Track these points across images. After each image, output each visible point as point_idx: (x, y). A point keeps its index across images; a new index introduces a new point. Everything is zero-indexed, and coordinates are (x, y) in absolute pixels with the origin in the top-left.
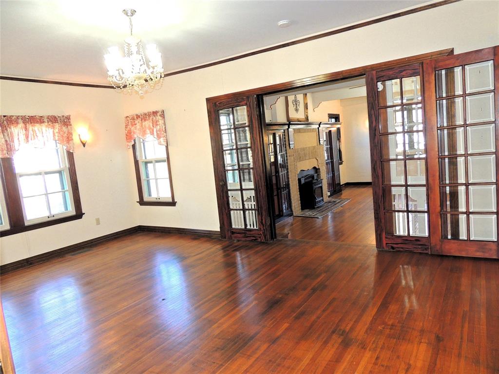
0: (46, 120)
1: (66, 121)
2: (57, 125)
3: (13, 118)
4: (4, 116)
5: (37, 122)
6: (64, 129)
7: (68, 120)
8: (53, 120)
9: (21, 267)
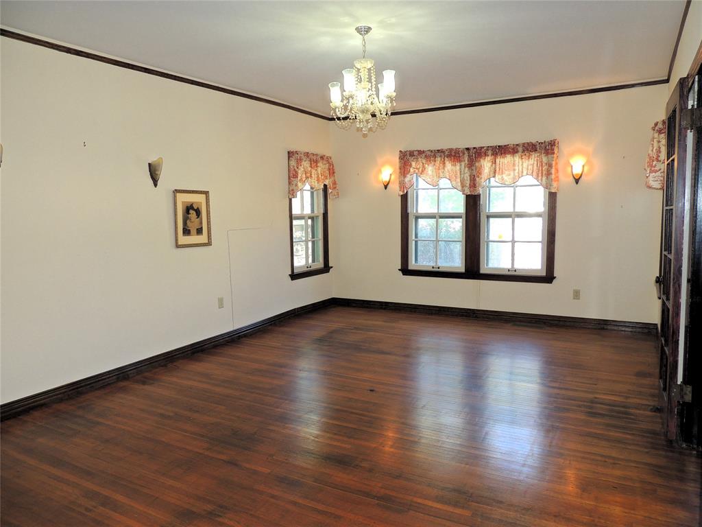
0: (520, 149)
1: (548, 148)
2: (534, 156)
3: (483, 150)
4: (474, 148)
5: (509, 153)
6: (545, 159)
7: (551, 146)
8: (530, 148)
9: (466, 316)
